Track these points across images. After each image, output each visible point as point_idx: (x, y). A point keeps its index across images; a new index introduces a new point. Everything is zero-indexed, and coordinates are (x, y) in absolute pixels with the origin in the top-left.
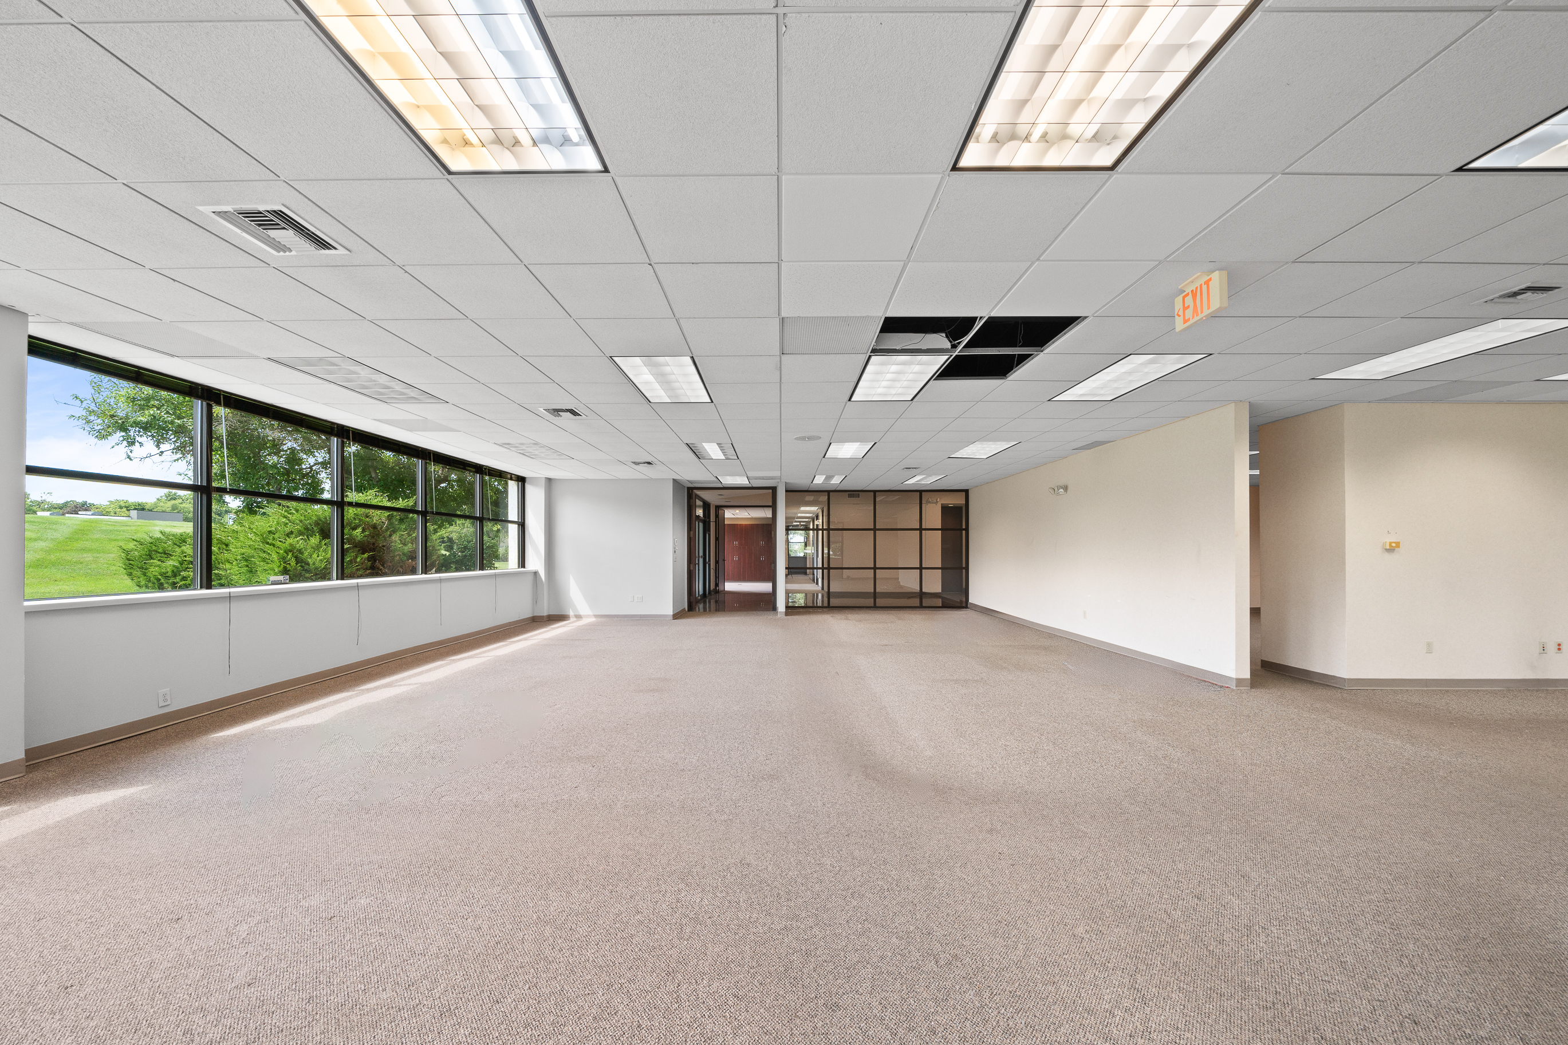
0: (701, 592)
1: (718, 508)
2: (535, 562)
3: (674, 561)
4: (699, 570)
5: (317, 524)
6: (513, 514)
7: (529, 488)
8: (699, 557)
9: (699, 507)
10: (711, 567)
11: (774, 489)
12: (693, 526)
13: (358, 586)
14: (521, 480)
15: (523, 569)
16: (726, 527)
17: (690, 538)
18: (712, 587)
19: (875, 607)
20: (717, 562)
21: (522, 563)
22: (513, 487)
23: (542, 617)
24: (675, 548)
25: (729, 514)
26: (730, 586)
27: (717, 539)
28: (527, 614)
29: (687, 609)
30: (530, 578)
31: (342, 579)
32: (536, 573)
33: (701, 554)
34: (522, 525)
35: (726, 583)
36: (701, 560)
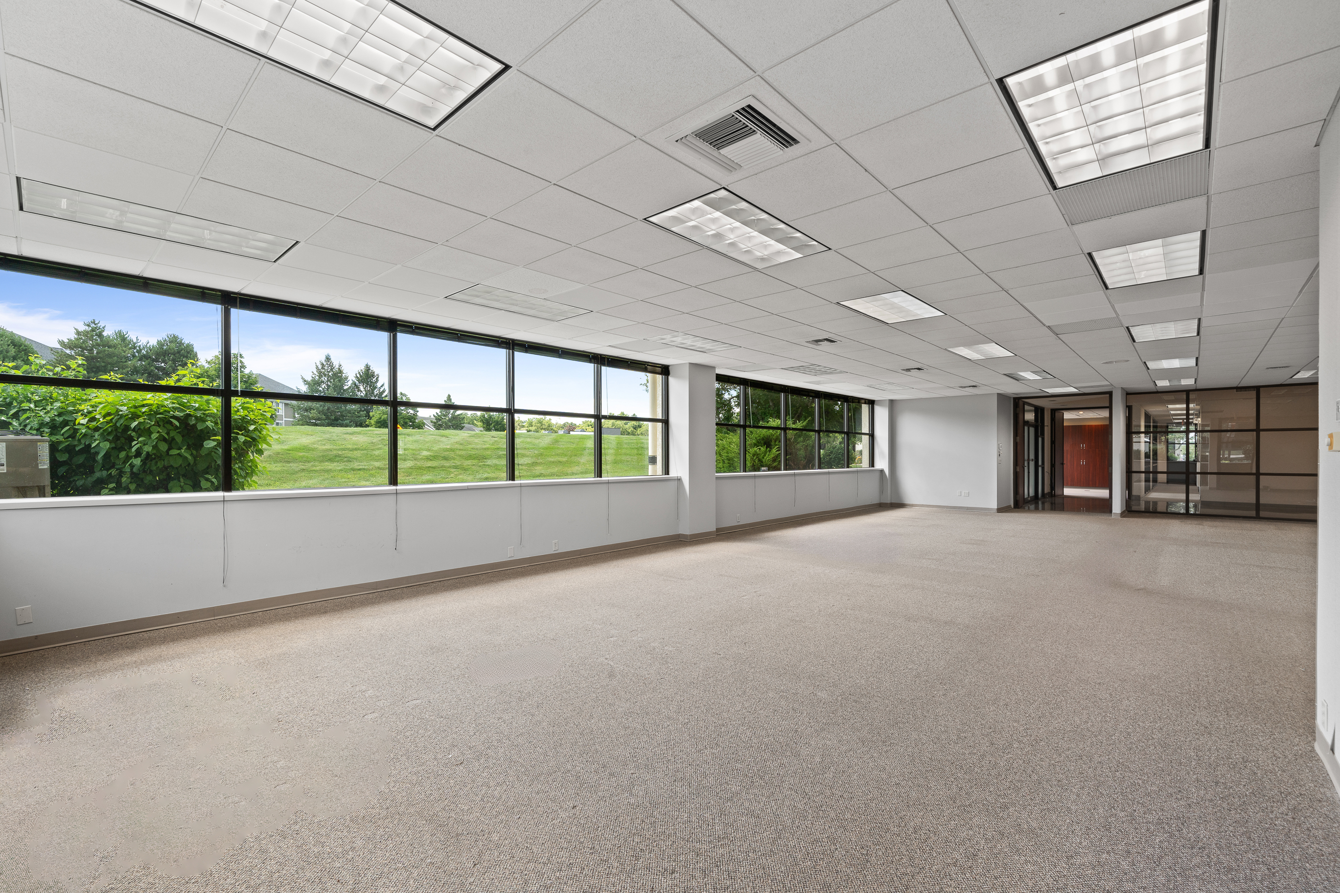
0: (1032, 493)
1: (1053, 411)
2: (882, 463)
3: (999, 464)
4: (1029, 472)
5: (763, 439)
6: (865, 429)
7: (877, 409)
8: (1029, 460)
9: (1029, 411)
10: (1046, 470)
11: (1110, 394)
12: (1020, 431)
13: (795, 474)
14: (871, 403)
15: (872, 468)
16: (1064, 427)
17: (1017, 442)
18: (1047, 490)
19: (1258, 518)
20: (1053, 466)
21: (872, 463)
22: (865, 408)
23: (886, 504)
24: (999, 452)
25: (1067, 415)
26: (1068, 491)
27: (1053, 442)
28: (875, 500)
29: (1012, 506)
30: (878, 474)
31: (786, 470)
32: (882, 471)
33: (1032, 456)
34: (872, 436)
35: (1064, 489)
36: (1032, 464)
